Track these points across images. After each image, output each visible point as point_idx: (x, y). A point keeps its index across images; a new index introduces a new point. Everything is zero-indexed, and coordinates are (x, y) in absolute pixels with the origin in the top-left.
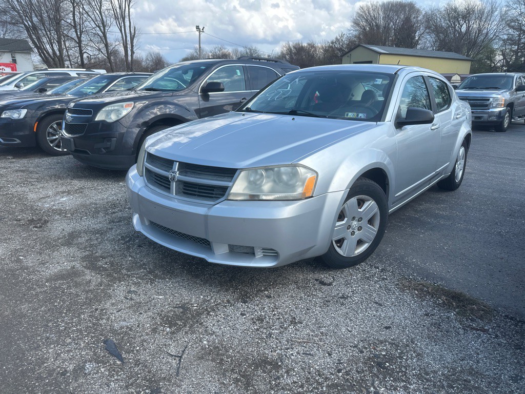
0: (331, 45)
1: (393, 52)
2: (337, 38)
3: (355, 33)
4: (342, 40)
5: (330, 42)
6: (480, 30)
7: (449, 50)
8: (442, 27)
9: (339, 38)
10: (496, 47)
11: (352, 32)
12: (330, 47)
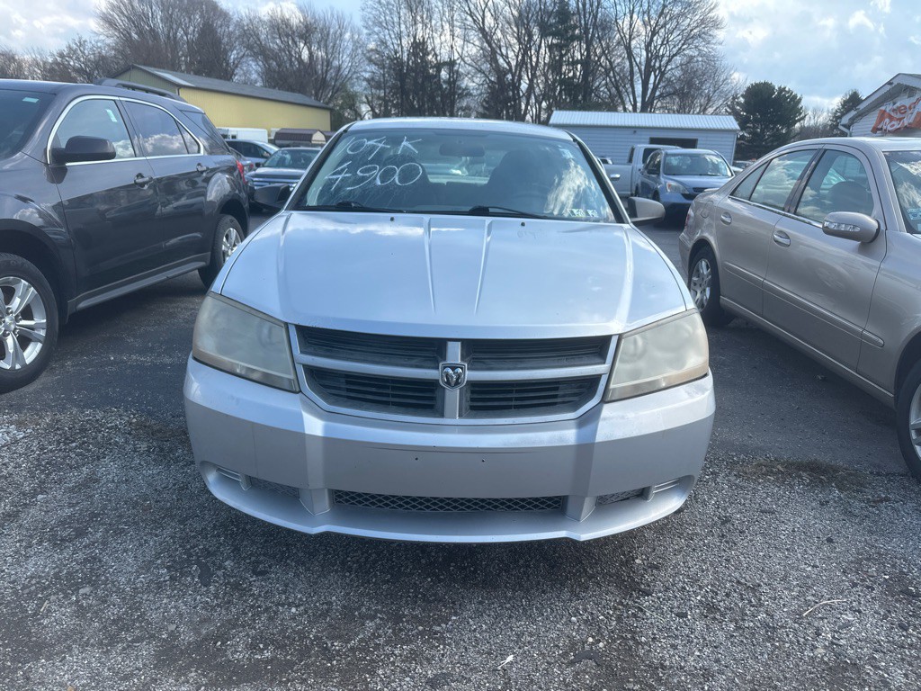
0: (59, 59)
1: (202, 86)
2: (70, 48)
3: (110, 41)
4: (83, 53)
5: (55, 53)
6: (329, 63)
7: (291, 89)
8: (272, 50)
9: (75, 47)
10: (357, 88)
11: (102, 37)
12: (55, 62)
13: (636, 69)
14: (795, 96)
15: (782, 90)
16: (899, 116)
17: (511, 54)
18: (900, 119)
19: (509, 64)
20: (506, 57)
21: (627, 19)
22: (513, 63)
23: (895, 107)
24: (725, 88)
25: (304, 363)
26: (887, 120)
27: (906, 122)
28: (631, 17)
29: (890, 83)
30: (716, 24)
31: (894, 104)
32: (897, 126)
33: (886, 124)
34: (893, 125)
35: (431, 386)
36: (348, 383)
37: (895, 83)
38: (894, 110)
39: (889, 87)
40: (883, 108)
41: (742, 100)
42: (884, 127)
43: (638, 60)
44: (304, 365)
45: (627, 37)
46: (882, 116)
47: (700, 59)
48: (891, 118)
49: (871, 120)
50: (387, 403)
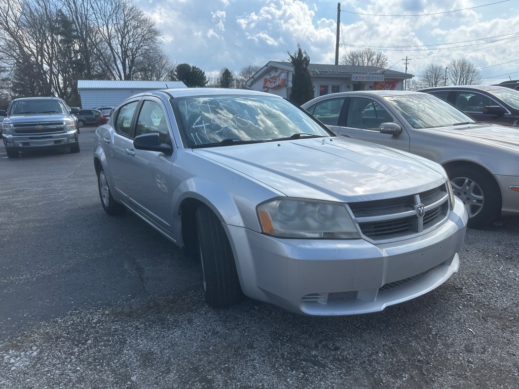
13: (116, 56)
14: (201, 71)
15: (194, 68)
16: (274, 81)
17: (31, 45)
18: (275, 82)
19: (31, 51)
20: (29, 48)
21: (105, 28)
22: (35, 51)
23: (271, 76)
24: (167, 66)
25: (359, 222)
26: (269, 83)
27: (277, 83)
28: (107, 27)
29: (267, 65)
30: (156, 33)
31: (270, 75)
32: (273, 86)
33: (269, 84)
34: (272, 85)
35: (414, 218)
36: (375, 228)
37: (269, 66)
38: (271, 78)
39: (266, 68)
40: (265, 77)
41: (176, 73)
42: (268, 86)
43: (116, 51)
44: (359, 223)
45: (108, 38)
46: (266, 81)
47: (152, 51)
48: (271, 82)
49: (261, 83)
50: (391, 233)
